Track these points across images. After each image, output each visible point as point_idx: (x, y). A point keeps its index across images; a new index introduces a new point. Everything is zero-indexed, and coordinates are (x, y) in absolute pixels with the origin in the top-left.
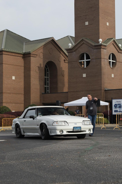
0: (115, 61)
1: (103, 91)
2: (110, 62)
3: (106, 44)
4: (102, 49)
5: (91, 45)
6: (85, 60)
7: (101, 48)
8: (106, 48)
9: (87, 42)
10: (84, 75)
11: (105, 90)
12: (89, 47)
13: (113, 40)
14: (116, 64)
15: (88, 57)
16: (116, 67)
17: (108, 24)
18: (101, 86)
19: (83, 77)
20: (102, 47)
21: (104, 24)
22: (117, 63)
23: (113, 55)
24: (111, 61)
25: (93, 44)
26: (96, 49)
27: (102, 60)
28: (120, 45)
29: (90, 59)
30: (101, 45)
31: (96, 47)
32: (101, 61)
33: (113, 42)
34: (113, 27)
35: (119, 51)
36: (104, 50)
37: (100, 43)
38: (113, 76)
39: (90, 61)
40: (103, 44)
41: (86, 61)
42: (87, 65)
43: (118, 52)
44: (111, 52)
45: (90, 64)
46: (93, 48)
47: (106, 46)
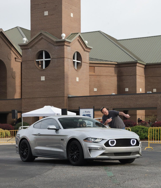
0: (80, 62)
1: (66, 98)
2: (74, 62)
3: (71, 40)
4: (65, 47)
5: (52, 41)
6: (44, 59)
7: (64, 45)
8: (70, 45)
9: (47, 37)
10: (43, 78)
11: (69, 97)
12: (50, 43)
13: (78, 35)
14: (81, 65)
15: (47, 56)
16: (82, 68)
17: (72, 15)
18: (64, 92)
19: (42, 80)
20: (66, 44)
21: (67, 15)
22: (83, 63)
23: (78, 54)
24: (76, 61)
25: (55, 40)
26: (58, 46)
27: (66, 59)
28: (86, 42)
29: (50, 58)
30: (64, 41)
31: (59, 44)
32: (64, 61)
33: (78, 38)
34: (78, 20)
35: (86, 49)
36: (68, 47)
37: (63, 38)
38: (77, 79)
39: (50, 60)
40: (66, 40)
41: (46, 61)
42: (46, 66)
43: (84, 50)
44: (76, 51)
45: (50, 64)
46: (54, 45)
47: (70, 42)
